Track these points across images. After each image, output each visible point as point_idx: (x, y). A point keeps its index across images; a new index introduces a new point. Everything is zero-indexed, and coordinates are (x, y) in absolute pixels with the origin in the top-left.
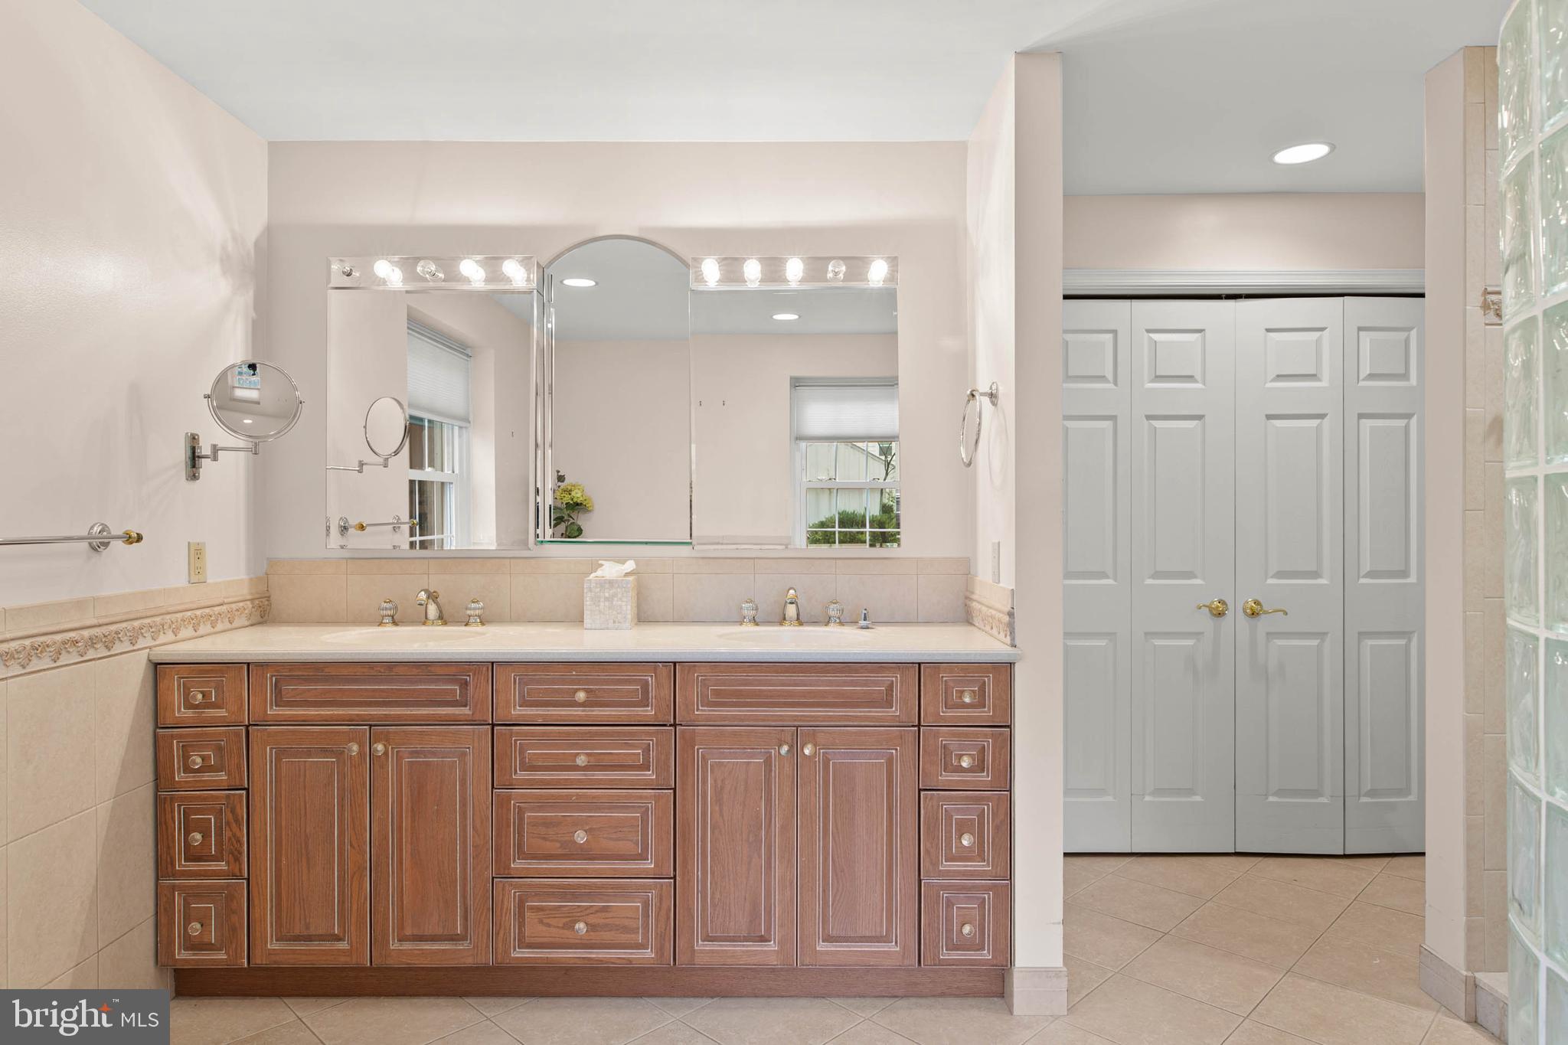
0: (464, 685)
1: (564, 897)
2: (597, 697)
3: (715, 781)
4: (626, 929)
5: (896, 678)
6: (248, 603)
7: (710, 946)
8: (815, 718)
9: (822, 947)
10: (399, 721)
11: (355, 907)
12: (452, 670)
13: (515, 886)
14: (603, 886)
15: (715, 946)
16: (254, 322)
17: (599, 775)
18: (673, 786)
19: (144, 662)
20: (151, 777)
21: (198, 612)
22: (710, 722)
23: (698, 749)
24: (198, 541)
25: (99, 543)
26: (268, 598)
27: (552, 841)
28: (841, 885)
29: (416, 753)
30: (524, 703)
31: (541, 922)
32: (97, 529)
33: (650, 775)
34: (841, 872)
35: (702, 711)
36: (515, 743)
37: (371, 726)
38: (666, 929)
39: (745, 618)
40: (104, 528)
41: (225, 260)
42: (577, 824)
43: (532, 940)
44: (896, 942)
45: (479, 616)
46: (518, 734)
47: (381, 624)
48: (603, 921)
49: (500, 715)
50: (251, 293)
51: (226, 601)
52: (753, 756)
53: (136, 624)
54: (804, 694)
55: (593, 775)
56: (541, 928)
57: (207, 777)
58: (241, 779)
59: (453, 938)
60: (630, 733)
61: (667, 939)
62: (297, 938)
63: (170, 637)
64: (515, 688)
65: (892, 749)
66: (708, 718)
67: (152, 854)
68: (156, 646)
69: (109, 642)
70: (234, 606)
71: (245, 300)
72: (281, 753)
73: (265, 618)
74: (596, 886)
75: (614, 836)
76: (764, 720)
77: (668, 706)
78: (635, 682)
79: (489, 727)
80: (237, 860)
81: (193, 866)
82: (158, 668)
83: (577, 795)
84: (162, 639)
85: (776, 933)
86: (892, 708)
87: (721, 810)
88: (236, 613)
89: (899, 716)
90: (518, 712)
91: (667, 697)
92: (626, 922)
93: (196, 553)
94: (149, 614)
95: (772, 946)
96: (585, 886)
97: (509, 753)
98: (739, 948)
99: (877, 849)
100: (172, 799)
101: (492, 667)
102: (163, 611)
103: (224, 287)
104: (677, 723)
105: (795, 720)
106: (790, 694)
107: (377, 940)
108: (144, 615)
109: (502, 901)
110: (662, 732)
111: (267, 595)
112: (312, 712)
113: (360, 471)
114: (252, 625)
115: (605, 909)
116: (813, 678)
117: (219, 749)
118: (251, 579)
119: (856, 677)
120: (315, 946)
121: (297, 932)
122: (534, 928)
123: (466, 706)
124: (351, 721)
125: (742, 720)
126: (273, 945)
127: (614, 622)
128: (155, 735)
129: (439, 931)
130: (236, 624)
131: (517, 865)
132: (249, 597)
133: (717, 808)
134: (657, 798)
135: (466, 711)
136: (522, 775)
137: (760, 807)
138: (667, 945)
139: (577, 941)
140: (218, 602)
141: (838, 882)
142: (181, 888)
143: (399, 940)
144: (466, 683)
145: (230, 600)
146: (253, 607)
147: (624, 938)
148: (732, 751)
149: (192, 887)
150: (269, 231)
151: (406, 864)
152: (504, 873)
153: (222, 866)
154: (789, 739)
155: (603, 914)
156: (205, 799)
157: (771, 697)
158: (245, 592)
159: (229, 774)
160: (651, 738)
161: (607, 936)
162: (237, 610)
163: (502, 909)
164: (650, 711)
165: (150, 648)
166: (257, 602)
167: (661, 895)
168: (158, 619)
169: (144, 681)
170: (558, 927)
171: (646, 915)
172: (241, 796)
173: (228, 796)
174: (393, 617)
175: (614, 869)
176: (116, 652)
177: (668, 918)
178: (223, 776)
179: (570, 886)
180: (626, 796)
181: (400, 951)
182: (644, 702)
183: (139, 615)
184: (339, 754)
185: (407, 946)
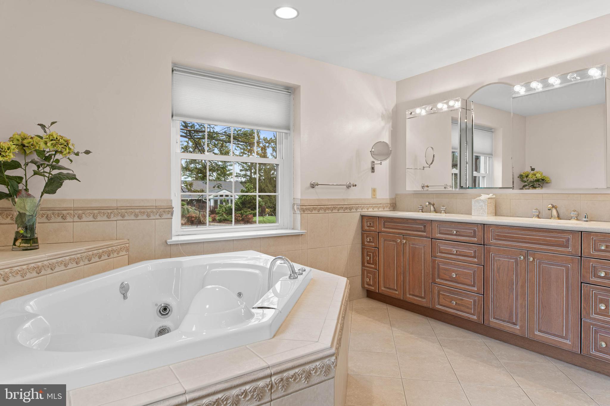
0: (425, 227)
1: (450, 293)
2: (460, 233)
3: (497, 265)
4: (468, 308)
5: (570, 237)
6: (389, 205)
7: (495, 321)
8: (535, 248)
9: (537, 333)
10: (409, 235)
11: (399, 283)
12: (422, 222)
13: (437, 286)
14: (461, 292)
15: (497, 321)
16: (392, 131)
17: (461, 258)
18: (483, 265)
19: (359, 215)
20: (361, 242)
21: (374, 205)
22: (495, 245)
23: (491, 254)
24: (374, 188)
25: (349, 187)
26: (396, 204)
27: (447, 275)
28: (545, 311)
29: (413, 244)
30: (440, 233)
31: (444, 299)
32: (348, 183)
33: (476, 260)
34: (545, 307)
35: (494, 241)
36: (437, 245)
37: (403, 235)
38: (480, 311)
39: (534, 215)
40: (350, 183)
41: (383, 117)
42: (454, 271)
43: (442, 304)
44: (570, 340)
45: (445, 211)
46: (438, 242)
47: (419, 212)
48: (461, 303)
49: (434, 236)
50: (391, 123)
51: (382, 203)
52: (511, 258)
53: (357, 206)
54: (530, 239)
55: (459, 257)
56: (444, 300)
57: (371, 244)
58: (377, 246)
59: (422, 297)
60: (470, 246)
61: (481, 314)
62: (388, 288)
63: (366, 210)
64: (437, 228)
65: (569, 264)
66: (495, 244)
67: (361, 260)
68: (362, 212)
69: (351, 209)
70: (384, 205)
71: (389, 126)
72: (385, 240)
73: (395, 209)
74: (459, 292)
75: (465, 277)
76: (515, 247)
77: (481, 238)
78: (472, 230)
79: (431, 239)
80: (376, 265)
81: (368, 265)
82: (362, 217)
83: (454, 262)
84: (364, 210)
85: (519, 323)
86: (569, 248)
87: (499, 275)
88: (385, 207)
89: (571, 251)
90: (439, 235)
91: (481, 236)
92: (468, 305)
93: (374, 190)
94: (360, 204)
95: (518, 327)
96: (456, 291)
97: (435, 247)
98: (505, 324)
99: (561, 302)
100: (365, 248)
101: (431, 221)
102: (364, 204)
103: (383, 123)
104: (485, 244)
105: (527, 248)
106: (525, 238)
107: (405, 293)
108: (359, 204)
109: (434, 290)
110: (480, 246)
111: (395, 203)
112: (391, 230)
113: (423, 170)
114: (390, 211)
115: (462, 300)
116: (534, 233)
117: (373, 238)
118: (390, 199)
119: (552, 234)
120: (391, 291)
121: (387, 286)
122: (442, 301)
123: (425, 232)
124: (399, 233)
125: (507, 246)
126: (383, 288)
127: (481, 214)
128: (362, 232)
129: (418, 295)
130: (385, 209)
131: (438, 280)
132: (390, 203)
133: (498, 275)
134: (478, 268)
135: (425, 234)
136: (439, 254)
137: (513, 277)
138: (481, 316)
139: (453, 307)
140: (379, 203)
141: (544, 310)
142: (366, 270)
143: (409, 295)
144: (425, 226)
145: (383, 203)
146: (390, 206)
147: (467, 310)
148: (504, 256)
149: (368, 270)
150: (396, 106)
151: (411, 274)
152: (434, 282)
153: (373, 266)
154: (524, 254)
155: (461, 301)
156: (370, 249)
157: (518, 239)
158: (388, 202)
159: (375, 244)
160: (475, 247)
161: (463, 308)
162: (385, 206)
163: (434, 292)
164: (476, 239)
165: (361, 212)
166: (392, 205)
167: (479, 300)
168: (363, 205)
169: (359, 220)
170: (448, 302)
171: (475, 305)
172: (377, 249)
173: (374, 249)
174: (422, 210)
175: (465, 288)
176: (352, 211)
177: (481, 307)
178: (373, 244)
179: (452, 290)
180: (468, 265)
181: (409, 297)
182: (474, 236)
183: (358, 204)
184: (396, 242)
185: (411, 296)
